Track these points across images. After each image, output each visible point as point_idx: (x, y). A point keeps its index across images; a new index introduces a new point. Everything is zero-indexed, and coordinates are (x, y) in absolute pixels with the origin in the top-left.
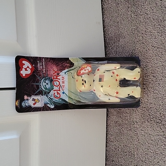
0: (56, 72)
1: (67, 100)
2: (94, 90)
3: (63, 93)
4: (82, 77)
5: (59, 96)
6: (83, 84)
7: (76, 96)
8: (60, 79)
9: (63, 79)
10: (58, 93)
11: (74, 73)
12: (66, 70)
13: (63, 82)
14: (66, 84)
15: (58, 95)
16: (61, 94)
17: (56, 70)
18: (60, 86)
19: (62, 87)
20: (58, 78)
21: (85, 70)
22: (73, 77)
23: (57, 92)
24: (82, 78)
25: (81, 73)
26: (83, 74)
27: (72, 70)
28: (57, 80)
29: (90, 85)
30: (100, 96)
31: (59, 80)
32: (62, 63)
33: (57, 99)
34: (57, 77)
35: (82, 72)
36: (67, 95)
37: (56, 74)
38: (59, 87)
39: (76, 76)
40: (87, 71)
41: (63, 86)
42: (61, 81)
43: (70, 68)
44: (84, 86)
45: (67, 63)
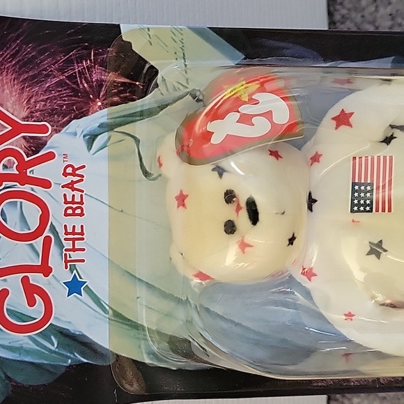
0: (17, 129)
1: (102, 334)
2: (309, 274)
3: (75, 286)
4: (220, 171)
5: (38, 311)
6: (230, 228)
7: (165, 305)
8: (46, 184)
9: (70, 186)
10: (31, 291)
11: (159, 141)
12: (99, 116)
13: (75, 208)
14: (95, 221)
15: (32, 303)
16: (58, 294)
17: (18, 114)
18: (47, 233)
19: (68, 245)
20: (37, 172)
21: (246, 119)
22: (146, 174)
23: (25, 281)
24: (227, 183)
25: (215, 140)
26: (232, 146)
27: (142, 115)
28: (27, 188)
29: (291, 241)
30: (349, 315)
31: (39, 192)
32: (69, 62)
33: (22, 339)
34: (23, 166)
35: (221, 130)
36: (105, 299)
37: (17, 143)
38: (39, 242)
39: (173, 167)
40: (261, 127)
41: (76, 235)
42: (54, 198)
43: (126, 100)
44: (244, 246)
45: (103, 64)
